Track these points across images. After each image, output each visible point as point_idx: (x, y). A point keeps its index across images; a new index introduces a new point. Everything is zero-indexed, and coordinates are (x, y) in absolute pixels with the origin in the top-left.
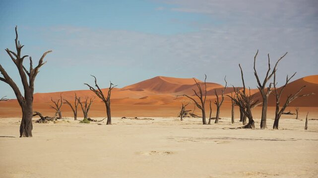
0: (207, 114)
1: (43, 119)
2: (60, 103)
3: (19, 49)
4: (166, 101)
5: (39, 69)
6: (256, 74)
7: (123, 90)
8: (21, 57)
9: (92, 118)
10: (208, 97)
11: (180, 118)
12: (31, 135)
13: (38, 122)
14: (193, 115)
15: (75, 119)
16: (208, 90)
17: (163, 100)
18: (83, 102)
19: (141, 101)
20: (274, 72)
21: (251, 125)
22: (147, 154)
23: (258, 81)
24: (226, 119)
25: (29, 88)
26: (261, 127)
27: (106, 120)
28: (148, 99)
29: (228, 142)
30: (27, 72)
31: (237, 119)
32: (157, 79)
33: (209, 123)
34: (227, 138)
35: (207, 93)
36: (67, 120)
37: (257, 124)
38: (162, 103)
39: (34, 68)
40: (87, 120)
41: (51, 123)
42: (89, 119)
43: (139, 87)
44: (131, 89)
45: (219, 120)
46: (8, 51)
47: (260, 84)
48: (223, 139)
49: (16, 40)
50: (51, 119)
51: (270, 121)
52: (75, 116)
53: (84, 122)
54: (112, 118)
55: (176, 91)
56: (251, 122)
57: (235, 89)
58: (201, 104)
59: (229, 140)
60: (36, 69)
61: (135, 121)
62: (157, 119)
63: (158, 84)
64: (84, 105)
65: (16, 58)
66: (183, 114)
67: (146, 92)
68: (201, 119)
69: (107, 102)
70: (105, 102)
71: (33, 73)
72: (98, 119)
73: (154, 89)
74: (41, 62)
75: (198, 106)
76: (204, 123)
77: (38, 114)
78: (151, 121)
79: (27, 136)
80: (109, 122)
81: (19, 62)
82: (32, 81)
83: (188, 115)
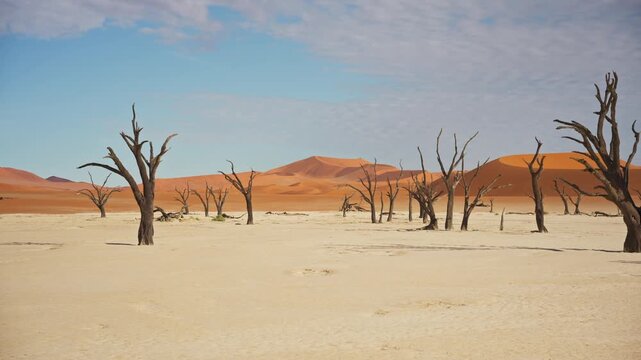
0: (377, 206)
1: (166, 217)
2: (186, 193)
3: (137, 133)
4: (324, 189)
5: (162, 158)
6: (439, 160)
7: (267, 174)
8: (139, 143)
9: (227, 214)
10: (379, 184)
11: (342, 213)
12: (152, 243)
13: (159, 219)
14: (359, 209)
15: (206, 215)
16: (378, 173)
17: (320, 187)
18: (216, 191)
19: (291, 189)
20: (462, 157)
21: (432, 225)
22: (300, 273)
23: (442, 168)
24: (401, 214)
25: (149, 182)
26: (446, 227)
27: (246, 217)
28: (301, 187)
29: (404, 253)
30: (146, 162)
31: (416, 214)
32: (313, 160)
33: (380, 222)
34: (402, 247)
35: (376, 179)
36: (195, 217)
37: (441, 224)
38: (317, 191)
39: (155, 156)
40: (222, 217)
41: (175, 222)
42: (224, 216)
43: (289, 170)
44: (278, 174)
45: (393, 216)
46: (124, 136)
47: (444, 173)
48: (397, 248)
49: (133, 121)
50: (176, 217)
51: (458, 217)
52: (207, 211)
53: (217, 219)
54: (254, 213)
55: (338, 175)
56: (434, 221)
57: (412, 174)
58: (369, 197)
59: (405, 250)
60: (158, 157)
61: (284, 216)
62: (313, 215)
63: (313, 166)
64: (217, 196)
65: (132, 144)
66: (346, 207)
67: (298, 177)
68: (370, 214)
69: (247, 194)
70: (245, 195)
71: (154, 163)
72: (236, 214)
73: (308, 173)
74: (163, 148)
75: (366, 199)
76: (374, 221)
77: (159, 210)
78: (304, 218)
79: (147, 244)
80: (250, 220)
81: (136, 150)
82: (152, 173)
83: (353, 208)
